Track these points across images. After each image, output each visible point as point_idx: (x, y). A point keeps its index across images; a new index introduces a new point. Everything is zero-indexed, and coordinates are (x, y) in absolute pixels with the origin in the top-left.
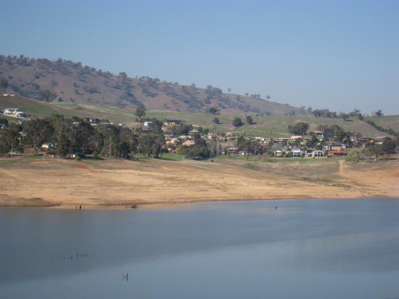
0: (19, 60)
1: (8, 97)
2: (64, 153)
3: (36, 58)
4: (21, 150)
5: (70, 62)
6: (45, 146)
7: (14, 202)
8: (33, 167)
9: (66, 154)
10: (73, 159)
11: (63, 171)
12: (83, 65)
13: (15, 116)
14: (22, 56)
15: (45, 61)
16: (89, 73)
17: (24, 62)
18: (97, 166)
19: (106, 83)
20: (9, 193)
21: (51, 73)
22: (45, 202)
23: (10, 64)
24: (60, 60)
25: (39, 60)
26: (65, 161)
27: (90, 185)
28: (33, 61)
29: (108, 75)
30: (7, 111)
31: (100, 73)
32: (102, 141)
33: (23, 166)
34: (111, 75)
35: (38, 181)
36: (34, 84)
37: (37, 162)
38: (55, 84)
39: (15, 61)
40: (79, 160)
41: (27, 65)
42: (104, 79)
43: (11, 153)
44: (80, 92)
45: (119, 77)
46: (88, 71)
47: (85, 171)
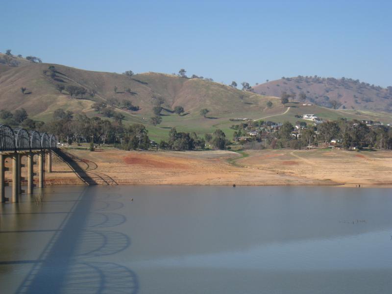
0: (313, 79)
1: (307, 106)
2: (348, 146)
3: (326, 78)
4: (316, 144)
5: (351, 79)
6: (333, 141)
7: (312, 182)
8: (325, 157)
9: (348, 147)
10: (354, 150)
11: (346, 159)
12: (361, 82)
13: (312, 120)
14: (316, 76)
15: (333, 80)
16: (365, 87)
17: (317, 80)
18: (372, 156)
19: (377, 95)
20: (308, 176)
21: (338, 88)
22: (334, 182)
23: (307, 82)
24: (343, 79)
25: (328, 78)
26: (348, 152)
27: (366, 170)
28: (324, 79)
29: (379, 89)
30: (305, 116)
31: (373, 87)
32: (375, 137)
33: (319, 156)
34: (381, 89)
35: (328, 167)
36: (324, 97)
37: (328, 153)
38: (340, 96)
39: (311, 80)
40: (358, 151)
41: (320, 83)
42: (375, 91)
43: (309, 147)
44: (359, 102)
45: (387, 90)
46: (364, 86)
47: (363, 159)
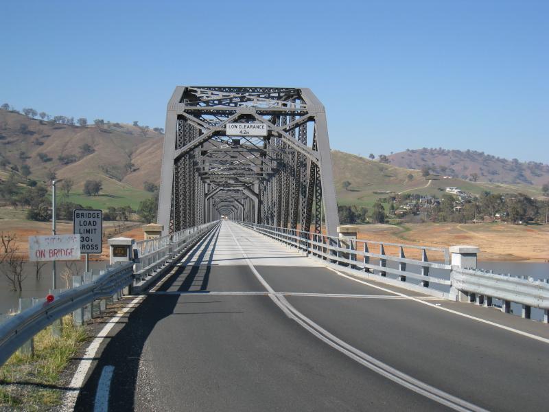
0: (438, 151)
1: (447, 178)
2: (515, 221)
3: (451, 150)
4: (482, 218)
5: (476, 151)
6: (498, 215)
8: (495, 231)
10: (520, 224)
11: (517, 234)
12: (486, 154)
13: (455, 193)
14: (440, 148)
15: (458, 152)
16: (491, 160)
17: (442, 153)
18: (540, 230)
19: (503, 167)
20: (488, 250)
21: (463, 160)
22: (517, 257)
23: (433, 154)
24: (469, 151)
25: (453, 151)
26: (516, 226)
27: (542, 244)
28: (449, 152)
29: (504, 161)
30: (448, 189)
31: (498, 160)
33: (487, 230)
34: (506, 161)
35: (504, 241)
36: (450, 169)
37: (495, 227)
38: (465, 168)
39: (436, 152)
40: (526, 225)
41: (445, 155)
42: (501, 164)
43: (475, 220)
44: (485, 174)
45: (513, 163)
46: (489, 159)
47: (534, 233)
